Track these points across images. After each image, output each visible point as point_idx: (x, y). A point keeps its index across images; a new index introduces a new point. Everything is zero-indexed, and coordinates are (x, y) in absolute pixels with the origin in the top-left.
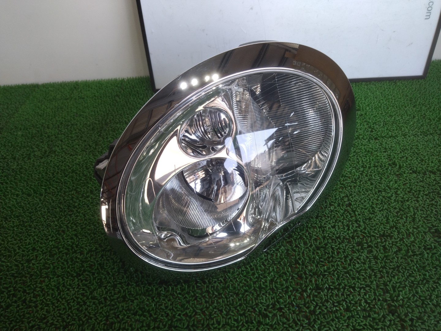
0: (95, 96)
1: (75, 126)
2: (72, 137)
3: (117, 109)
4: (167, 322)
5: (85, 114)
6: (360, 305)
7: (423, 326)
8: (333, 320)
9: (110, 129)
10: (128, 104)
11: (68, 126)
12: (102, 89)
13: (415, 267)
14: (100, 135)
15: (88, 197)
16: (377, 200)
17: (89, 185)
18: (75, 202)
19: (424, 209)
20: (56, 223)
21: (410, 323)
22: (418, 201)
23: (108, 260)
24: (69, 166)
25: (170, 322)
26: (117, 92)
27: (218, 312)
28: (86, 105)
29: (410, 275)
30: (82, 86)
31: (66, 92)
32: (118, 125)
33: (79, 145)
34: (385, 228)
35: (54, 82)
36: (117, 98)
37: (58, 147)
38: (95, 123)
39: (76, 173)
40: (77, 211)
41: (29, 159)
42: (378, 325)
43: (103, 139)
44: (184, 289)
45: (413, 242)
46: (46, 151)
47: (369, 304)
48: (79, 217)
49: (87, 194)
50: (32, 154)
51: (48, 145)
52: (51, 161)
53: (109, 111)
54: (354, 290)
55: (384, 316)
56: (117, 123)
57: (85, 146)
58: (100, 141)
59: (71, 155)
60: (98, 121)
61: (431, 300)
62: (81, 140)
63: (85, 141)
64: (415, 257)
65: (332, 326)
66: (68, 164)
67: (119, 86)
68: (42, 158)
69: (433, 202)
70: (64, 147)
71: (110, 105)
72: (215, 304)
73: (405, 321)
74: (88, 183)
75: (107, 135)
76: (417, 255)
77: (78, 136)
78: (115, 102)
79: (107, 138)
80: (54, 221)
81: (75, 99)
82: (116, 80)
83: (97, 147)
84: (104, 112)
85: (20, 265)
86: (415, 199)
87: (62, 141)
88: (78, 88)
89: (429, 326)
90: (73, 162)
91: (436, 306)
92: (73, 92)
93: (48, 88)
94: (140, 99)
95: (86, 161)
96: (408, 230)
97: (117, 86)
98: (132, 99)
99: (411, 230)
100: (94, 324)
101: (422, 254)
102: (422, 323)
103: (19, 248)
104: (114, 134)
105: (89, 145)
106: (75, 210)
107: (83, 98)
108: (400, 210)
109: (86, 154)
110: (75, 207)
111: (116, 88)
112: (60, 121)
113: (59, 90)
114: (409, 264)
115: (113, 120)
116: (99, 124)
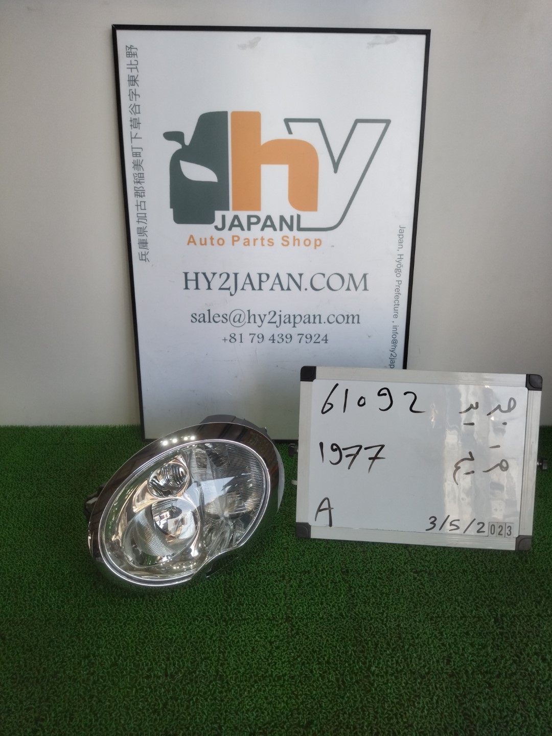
0: (85, 442)
1: (64, 471)
2: (60, 481)
3: (105, 456)
4: (122, 621)
5: (74, 460)
6: (267, 616)
7: (306, 630)
8: (244, 624)
9: (96, 475)
10: (116, 452)
11: (57, 470)
12: (93, 436)
13: (317, 594)
14: (86, 481)
15: (71, 532)
16: (310, 546)
17: (73, 524)
18: (59, 536)
19: (345, 555)
20: (43, 551)
21: (297, 627)
22: (342, 548)
23: (83, 580)
24: (56, 507)
25: (125, 621)
26: (107, 440)
27: (162, 616)
28: (76, 451)
29: (312, 599)
30: (73, 431)
31: (57, 437)
32: (104, 472)
33: (66, 489)
34: (307, 566)
35: (44, 425)
36: (106, 445)
37: (47, 489)
38: (83, 469)
39: (62, 513)
40: (60, 543)
41: (19, 498)
42: (275, 628)
43: (89, 484)
44: (140, 601)
45: (325, 577)
46: (35, 493)
47: (273, 615)
48: (62, 548)
49: (70, 530)
50: (22, 495)
51: (38, 487)
52: (40, 502)
53: (97, 458)
54: (266, 606)
55: (281, 624)
56: (104, 470)
57: (72, 489)
58: (85, 486)
59: (58, 497)
60: (86, 467)
61: (319, 615)
62: (68, 484)
63: (72, 485)
64: (321, 587)
65: (242, 627)
66: (55, 505)
67: (110, 433)
68: (31, 498)
69: (354, 550)
70: (52, 490)
71: (99, 452)
72: (161, 611)
73: (294, 626)
74: (71, 521)
75: (92, 480)
76: (323, 586)
77: (65, 481)
78: (104, 449)
79: (92, 483)
80: (41, 550)
81: (66, 444)
82: (107, 427)
83: (83, 492)
84: (92, 459)
85: (12, 580)
86: (341, 547)
87: (50, 484)
88: (69, 434)
89: (309, 630)
90: (59, 503)
91: (321, 618)
92: (63, 437)
93: (38, 432)
94: (128, 448)
95: (71, 503)
96: (324, 568)
97: (107, 434)
98: (121, 447)
99: (327, 569)
100: (69, 620)
101: (327, 586)
102: (306, 628)
103: (12, 568)
104: (100, 480)
105: (75, 489)
106: (59, 542)
107: (73, 444)
108: (325, 554)
109: (72, 497)
110: (59, 540)
111: (107, 436)
112: (49, 465)
113: (49, 434)
114: (314, 591)
115: (100, 467)
116: (86, 470)
